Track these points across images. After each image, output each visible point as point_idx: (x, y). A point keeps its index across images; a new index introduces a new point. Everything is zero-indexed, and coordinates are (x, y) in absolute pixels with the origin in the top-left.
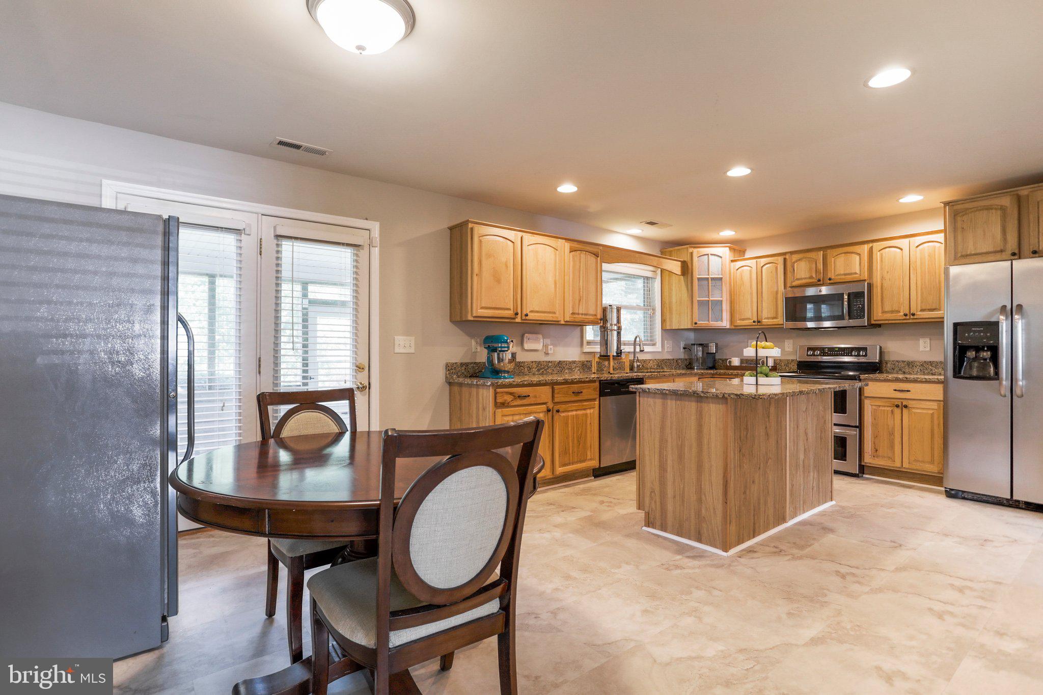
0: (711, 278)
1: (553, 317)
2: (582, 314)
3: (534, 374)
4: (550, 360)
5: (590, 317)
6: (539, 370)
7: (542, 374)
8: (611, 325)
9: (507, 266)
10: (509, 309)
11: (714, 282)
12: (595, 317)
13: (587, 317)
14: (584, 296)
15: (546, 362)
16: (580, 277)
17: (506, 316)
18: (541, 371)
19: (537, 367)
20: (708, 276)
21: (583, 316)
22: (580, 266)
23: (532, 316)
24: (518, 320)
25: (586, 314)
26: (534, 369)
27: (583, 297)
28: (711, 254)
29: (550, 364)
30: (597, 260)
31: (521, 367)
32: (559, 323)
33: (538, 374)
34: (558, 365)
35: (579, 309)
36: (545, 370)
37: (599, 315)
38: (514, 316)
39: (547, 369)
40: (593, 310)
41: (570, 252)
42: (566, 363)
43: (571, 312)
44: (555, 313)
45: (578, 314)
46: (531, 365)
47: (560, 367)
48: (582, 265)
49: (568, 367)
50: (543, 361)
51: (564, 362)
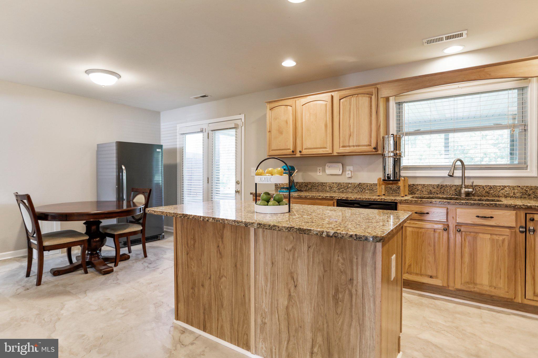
1: (323, 151)
2: (353, 146)
3: (335, 192)
4: (350, 182)
5: (363, 147)
6: (339, 189)
7: (342, 192)
8: (389, 152)
9: (287, 122)
10: (289, 149)
12: (370, 147)
13: (360, 148)
14: (355, 131)
15: (346, 183)
16: (350, 117)
17: (288, 153)
18: (341, 190)
19: (338, 186)
21: (356, 148)
22: (350, 108)
23: (305, 152)
24: (298, 155)
25: (359, 146)
26: (334, 188)
27: (353, 132)
29: (350, 185)
30: (371, 98)
31: (324, 186)
32: (333, 155)
33: (338, 192)
34: (358, 186)
35: (349, 143)
36: (345, 189)
37: (373, 145)
38: (292, 153)
39: (347, 189)
40: (366, 142)
41: (340, 100)
42: (367, 185)
43: (341, 145)
44: (325, 148)
45: (349, 146)
46: (332, 185)
47: (360, 188)
48: (352, 107)
49: (369, 188)
50: (343, 183)
51: (365, 184)
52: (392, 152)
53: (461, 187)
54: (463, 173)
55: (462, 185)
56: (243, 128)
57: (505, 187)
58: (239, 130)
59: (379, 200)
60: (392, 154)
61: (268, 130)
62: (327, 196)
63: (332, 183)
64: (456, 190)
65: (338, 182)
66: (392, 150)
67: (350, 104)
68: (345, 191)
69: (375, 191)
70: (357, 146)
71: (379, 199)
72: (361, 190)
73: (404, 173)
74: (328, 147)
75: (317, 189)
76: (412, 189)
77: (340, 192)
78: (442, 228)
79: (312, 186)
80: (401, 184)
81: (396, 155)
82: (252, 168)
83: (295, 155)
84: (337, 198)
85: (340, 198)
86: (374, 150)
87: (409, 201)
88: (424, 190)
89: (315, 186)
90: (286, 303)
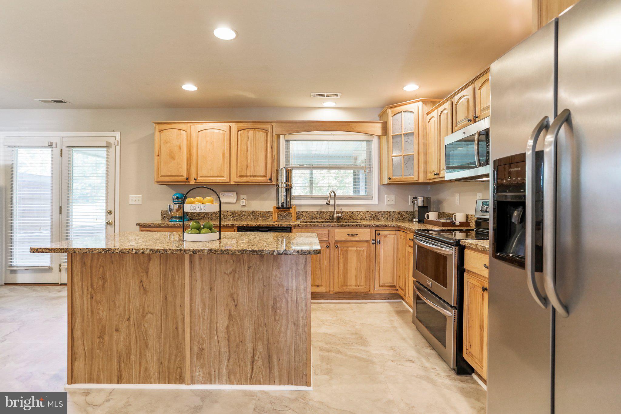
0: (404, 134)
1: (220, 180)
2: (250, 176)
3: (229, 220)
4: (244, 210)
5: (259, 178)
6: (233, 217)
7: (237, 220)
8: (282, 183)
9: (180, 147)
10: (183, 176)
11: (407, 137)
12: (265, 178)
13: (256, 178)
14: (252, 162)
15: (240, 211)
16: (247, 149)
17: (181, 180)
18: (235, 218)
19: (232, 214)
20: (401, 133)
21: (252, 178)
22: (248, 141)
23: (200, 180)
24: (192, 182)
25: (255, 176)
27: (250, 163)
28: (404, 111)
29: (244, 213)
30: (267, 134)
31: (218, 215)
32: (230, 184)
33: (232, 220)
34: (251, 214)
35: (246, 173)
36: (239, 217)
37: (269, 176)
38: (186, 180)
39: (241, 216)
40: (262, 173)
41: (238, 131)
42: (260, 212)
43: (238, 175)
44: (223, 177)
45: (246, 176)
46: (227, 213)
47: (253, 215)
48: (250, 139)
49: (262, 215)
50: (238, 211)
51: (258, 211)
52: (285, 183)
53: (334, 213)
54: (335, 202)
55: (334, 211)
56: (118, 148)
57: (361, 212)
58: (112, 150)
59: (276, 226)
60: (285, 185)
61: (157, 154)
62: (228, 224)
63: (226, 211)
64: (330, 215)
65: (233, 209)
66: (285, 182)
67: (248, 137)
68: (239, 219)
69: (267, 218)
70: (253, 176)
71: (277, 224)
72: (255, 217)
73: (294, 202)
74: (225, 176)
75: (210, 217)
76: (299, 215)
77: (234, 220)
78: (326, 246)
79: (205, 214)
80: (292, 211)
81: (287, 186)
82: (130, 195)
83: (189, 182)
84: (238, 225)
85: (240, 226)
86: (269, 181)
87: (301, 225)
88: (307, 216)
89: (209, 215)
90: (226, 323)
